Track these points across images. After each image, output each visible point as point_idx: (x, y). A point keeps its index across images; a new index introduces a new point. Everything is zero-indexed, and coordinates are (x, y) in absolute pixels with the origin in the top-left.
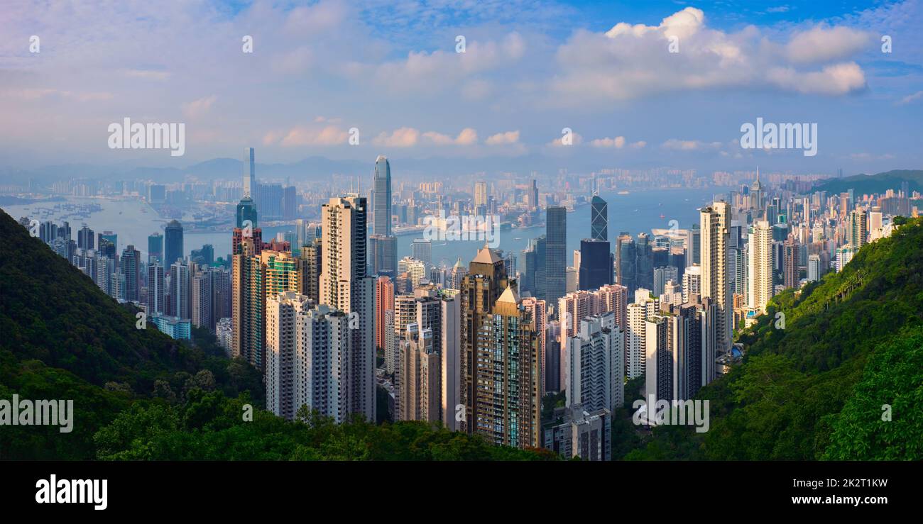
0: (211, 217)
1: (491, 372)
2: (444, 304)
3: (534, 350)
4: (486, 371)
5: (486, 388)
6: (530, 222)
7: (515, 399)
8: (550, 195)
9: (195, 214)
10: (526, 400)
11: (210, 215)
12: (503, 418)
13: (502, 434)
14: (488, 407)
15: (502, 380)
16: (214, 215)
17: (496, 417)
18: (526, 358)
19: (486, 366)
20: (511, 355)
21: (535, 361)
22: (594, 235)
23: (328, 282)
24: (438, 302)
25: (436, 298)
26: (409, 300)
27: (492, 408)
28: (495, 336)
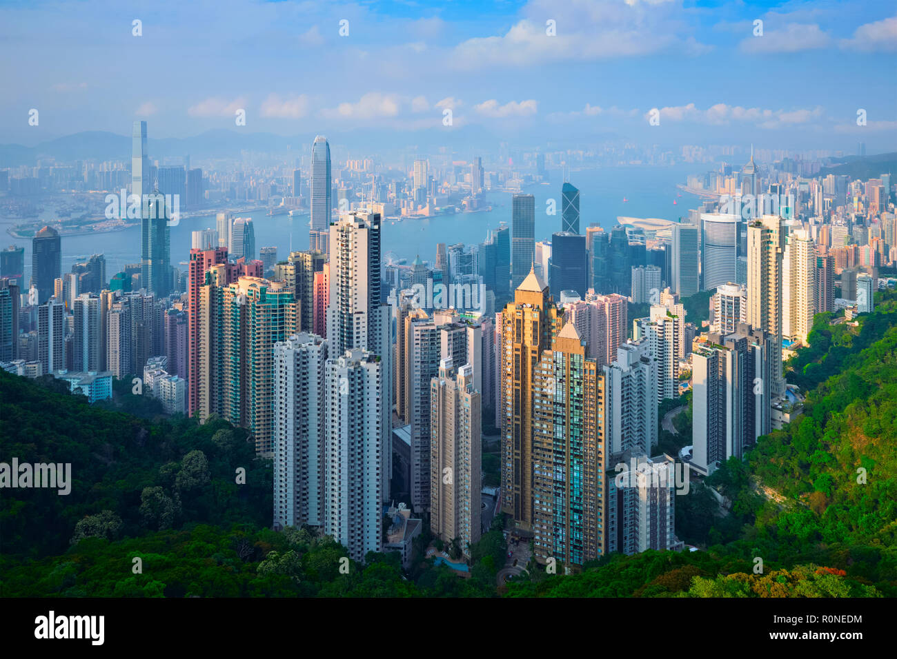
0: (85, 213)
1: (550, 415)
2: (471, 332)
3: (600, 391)
4: (544, 414)
5: (545, 432)
6: (475, 205)
7: (579, 444)
8: (494, 174)
9: (58, 208)
10: (592, 446)
11: (81, 209)
12: (564, 465)
13: (563, 483)
14: (547, 453)
15: (564, 424)
16: (87, 208)
17: (556, 464)
18: (591, 400)
19: (545, 408)
20: (574, 396)
21: (601, 403)
22: (565, 228)
23: (337, 314)
24: (463, 330)
25: (461, 325)
26: (431, 328)
27: (551, 453)
28: (555, 375)
